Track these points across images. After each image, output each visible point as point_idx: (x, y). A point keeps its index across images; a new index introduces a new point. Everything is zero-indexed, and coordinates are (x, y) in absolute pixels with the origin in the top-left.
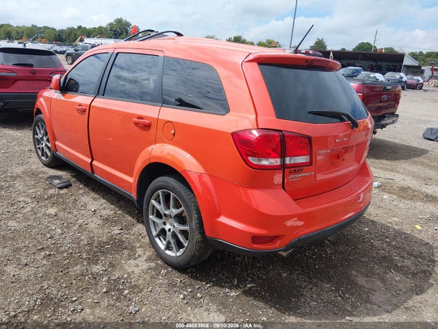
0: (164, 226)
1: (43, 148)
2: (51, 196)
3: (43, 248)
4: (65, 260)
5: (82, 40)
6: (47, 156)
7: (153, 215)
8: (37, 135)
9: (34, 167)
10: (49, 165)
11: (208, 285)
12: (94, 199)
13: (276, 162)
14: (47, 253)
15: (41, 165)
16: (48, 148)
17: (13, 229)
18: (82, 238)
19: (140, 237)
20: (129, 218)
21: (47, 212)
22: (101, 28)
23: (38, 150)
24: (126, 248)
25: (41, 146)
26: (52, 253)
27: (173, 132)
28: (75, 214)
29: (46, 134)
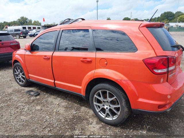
0: (104, 107)
1: (20, 78)
2: (33, 101)
3: (45, 127)
4: (59, 131)
5: (7, 28)
6: (23, 82)
7: (95, 102)
8: (16, 72)
9: (17, 88)
10: (25, 86)
11: (131, 131)
12: (54, 98)
13: (165, 70)
14: (49, 129)
15: (20, 87)
16: (23, 78)
17: (25, 120)
18: (61, 118)
19: (87, 113)
20: (76, 105)
21: (36, 108)
22: (14, 21)
23: (17, 80)
24: (83, 120)
25: (18, 78)
26: (51, 129)
27: (106, 63)
28: (50, 107)
29: (21, 72)
